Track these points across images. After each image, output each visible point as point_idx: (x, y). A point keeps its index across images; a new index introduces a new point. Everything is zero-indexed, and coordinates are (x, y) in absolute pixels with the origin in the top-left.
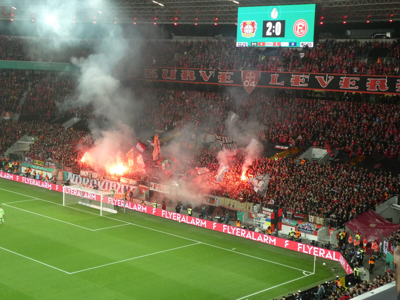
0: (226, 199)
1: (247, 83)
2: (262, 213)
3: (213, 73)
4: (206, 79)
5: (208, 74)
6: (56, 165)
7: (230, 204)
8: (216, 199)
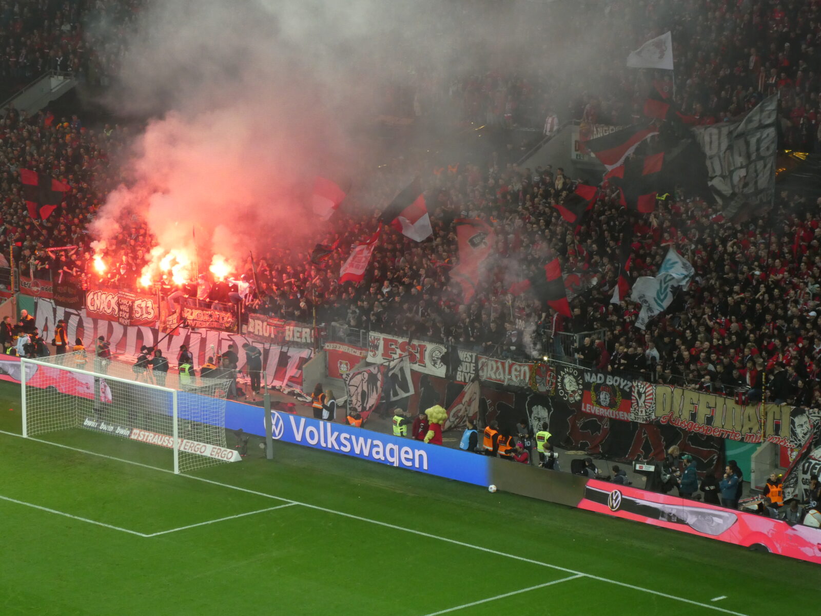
0: (678, 391)
7: (695, 414)
8: (636, 391)
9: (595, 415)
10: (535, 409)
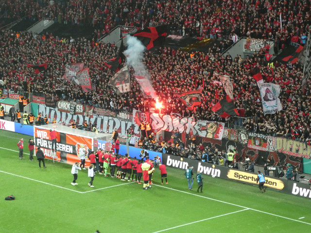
0: (285, 140)
7: (292, 148)
8: (269, 140)
9: (253, 149)
10: (229, 146)
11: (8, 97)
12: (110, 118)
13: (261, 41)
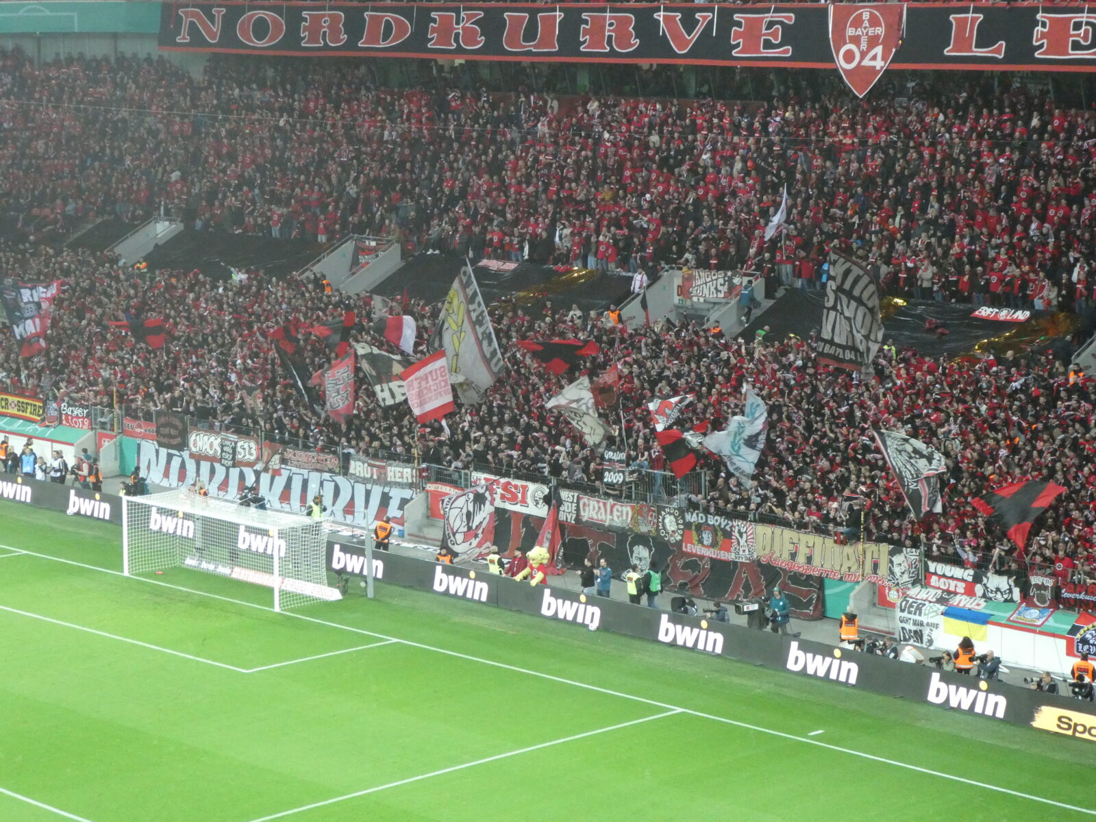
0: (778, 530)
1: (849, 57)
2: (927, 585)
3: (711, 21)
4: (682, 43)
5: (690, 24)
6: (88, 415)
7: (796, 553)
8: (736, 531)
9: (696, 555)
10: (636, 548)
11: (61, 423)
12: (326, 476)
13: (719, 277)
